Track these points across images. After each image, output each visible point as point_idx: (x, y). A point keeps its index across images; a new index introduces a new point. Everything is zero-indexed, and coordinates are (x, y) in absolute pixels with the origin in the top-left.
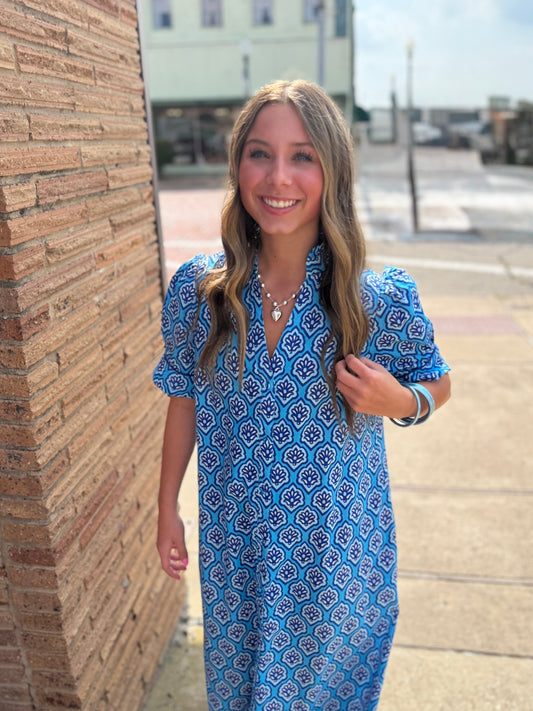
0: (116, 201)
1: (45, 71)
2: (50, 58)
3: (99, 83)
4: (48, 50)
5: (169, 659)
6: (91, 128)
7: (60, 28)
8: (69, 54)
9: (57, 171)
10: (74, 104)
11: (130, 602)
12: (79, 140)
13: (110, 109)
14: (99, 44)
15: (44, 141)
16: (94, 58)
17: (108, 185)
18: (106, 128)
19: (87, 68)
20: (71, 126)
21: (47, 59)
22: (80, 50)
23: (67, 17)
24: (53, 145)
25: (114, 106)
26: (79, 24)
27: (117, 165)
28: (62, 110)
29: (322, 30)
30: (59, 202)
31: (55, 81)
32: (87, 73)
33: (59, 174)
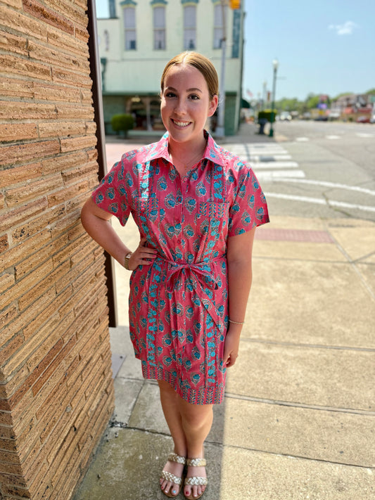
0: (67, 160)
1: (7, 69)
2: (12, 59)
3: (56, 79)
4: (11, 54)
6: (48, 111)
7: (22, 39)
8: (29, 58)
9: (17, 141)
10: (33, 94)
11: (72, 421)
12: (37, 118)
13: (64, 98)
14: (56, 52)
15: (5, 119)
16: (51, 61)
17: (60, 149)
18: (60, 111)
19: (46, 68)
20: (30, 109)
21: (10, 61)
22: (40, 55)
23: (28, 31)
24: (14, 122)
25: (67, 96)
26: (39, 37)
27: (69, 136)
28: (22, 97)
29: (224, 54)
30: (18, 162)
31: (16, 76)
32: (45, 72)
33: (19, 143)
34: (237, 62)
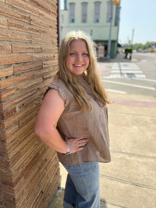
0: (45, 71)
1: (20, 29)
2: (23, 25)
3: (42, 34)
4: (22, 22)
5: (53, 201)
6: (37, 49)
7: (28, 16)
8: (30, 24)
9: (23, 63)
10: (31, 41)
11: (41, 189)
12: (33, 52)
13: (45, 43)
14: (43, 22)
15: (18, 53)
16: (40, 26)
17: (42, 67)
18: (43, 48)
19: (38, 29)
20: (30, 48)
21: (21, 25)
22: (35, 23)
23: (30, 12)
24: (22, 54)
25: (47, 42)
26: (35, 15)
27: (46, 60)
28: (26, 43)
29: (111, 24)
30: (23, 73)
31: (24, 33)
32: (37, 31)
33: (24, 64)
34: (116, 28)
